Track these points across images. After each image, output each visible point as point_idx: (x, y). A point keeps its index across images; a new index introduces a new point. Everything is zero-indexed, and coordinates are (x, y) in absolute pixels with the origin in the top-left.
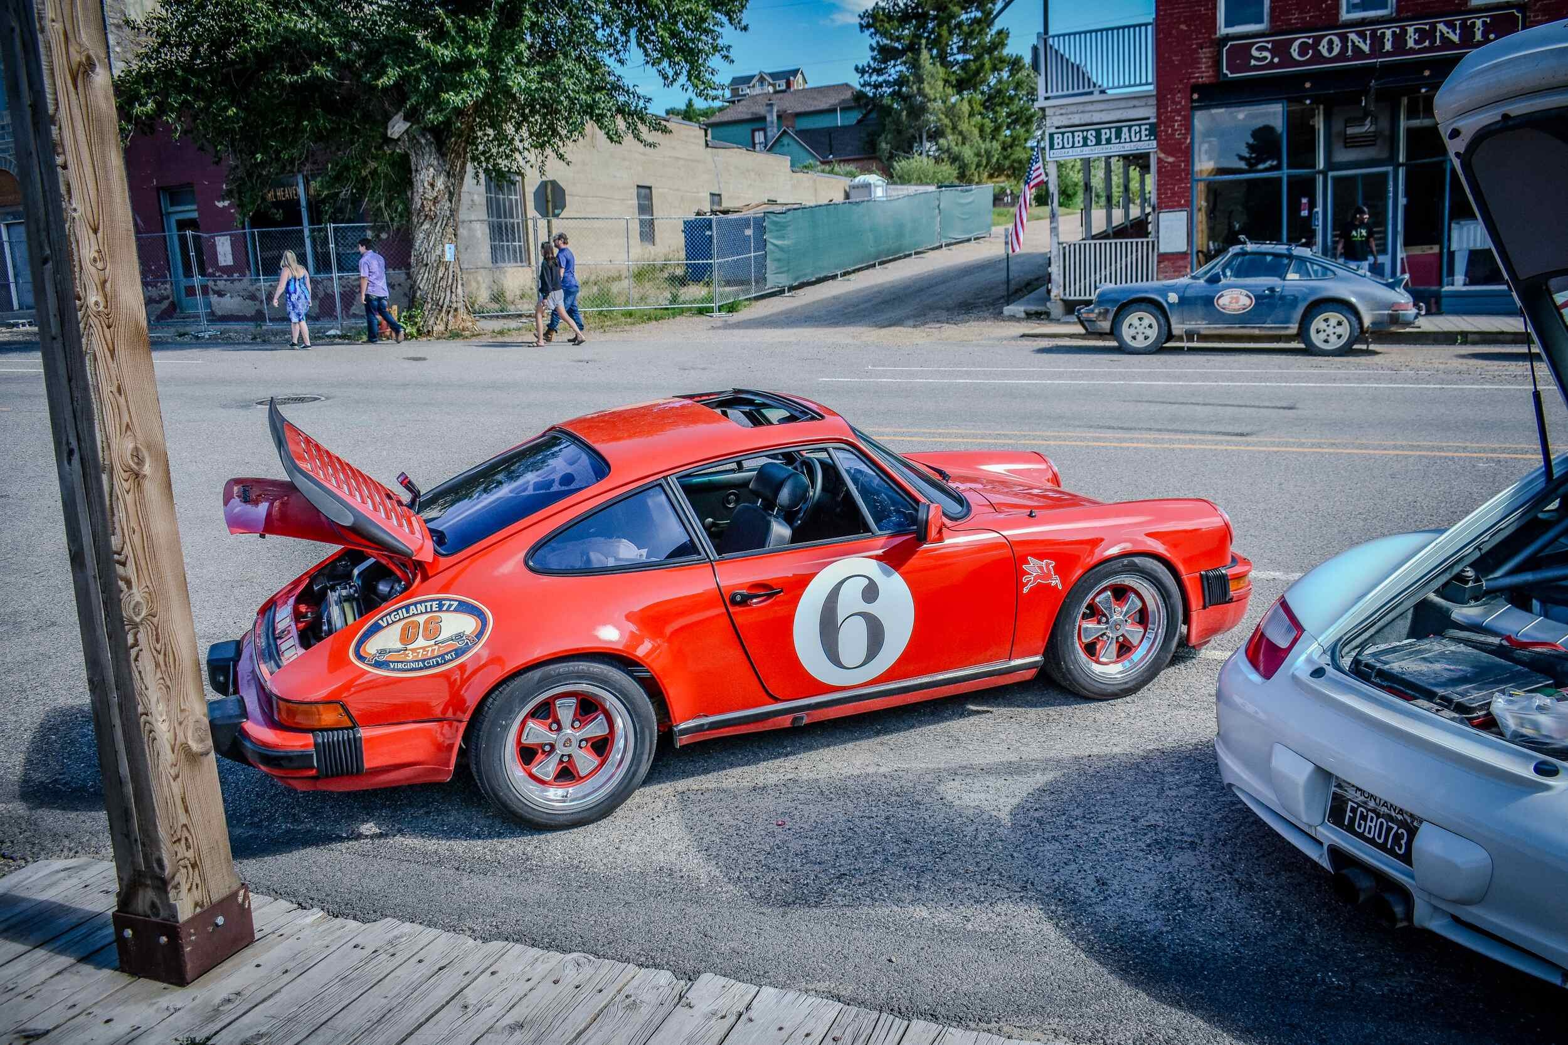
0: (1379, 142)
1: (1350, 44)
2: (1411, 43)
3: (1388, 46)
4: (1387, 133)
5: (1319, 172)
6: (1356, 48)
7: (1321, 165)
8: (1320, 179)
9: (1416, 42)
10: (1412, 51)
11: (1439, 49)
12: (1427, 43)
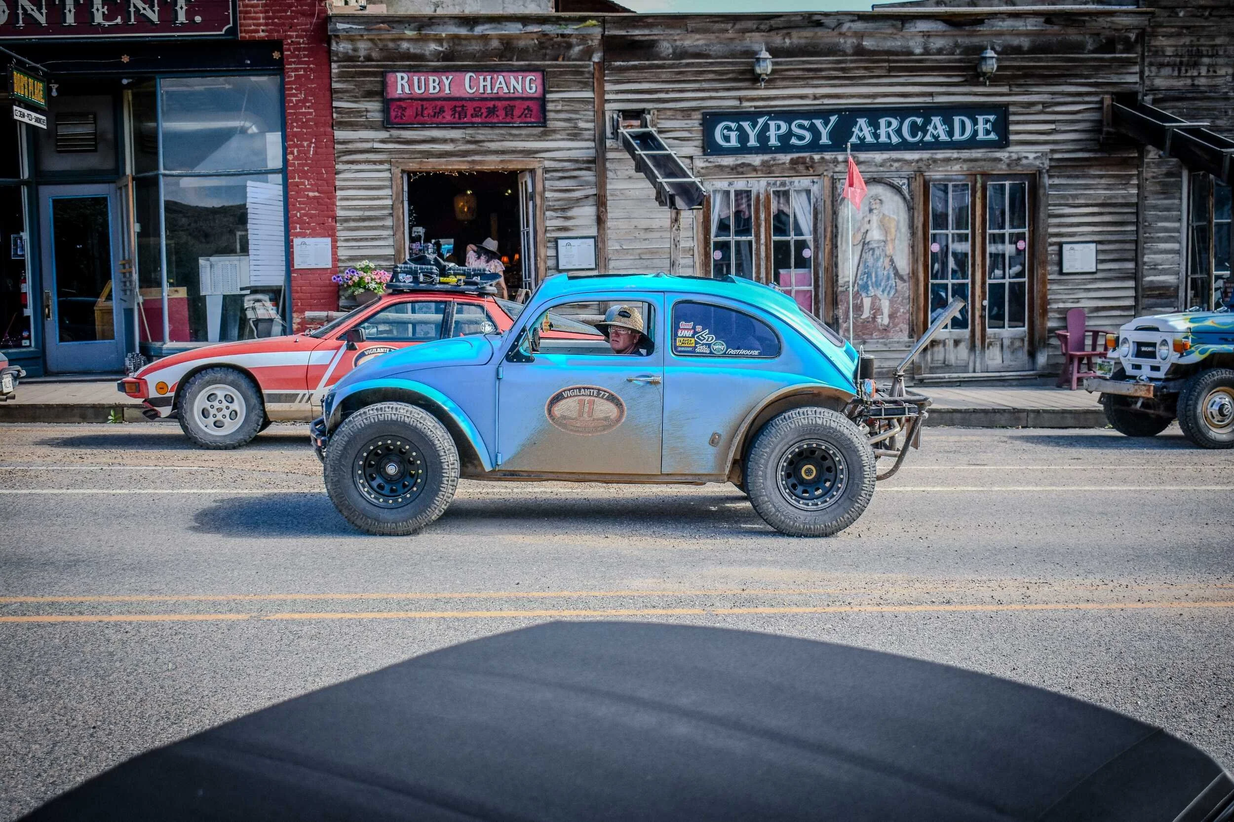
0: (100, 147)
1: (20, 11)
2: (98, 19)
3: (70, 19)
4: (110, 136)
5: (25, 183)
6: (29, 18)
7: (25, 174)
8: (24, 191)
9: (105, 17)
10: (100, 28)
11: (133, 29)
12: (119, 20)
